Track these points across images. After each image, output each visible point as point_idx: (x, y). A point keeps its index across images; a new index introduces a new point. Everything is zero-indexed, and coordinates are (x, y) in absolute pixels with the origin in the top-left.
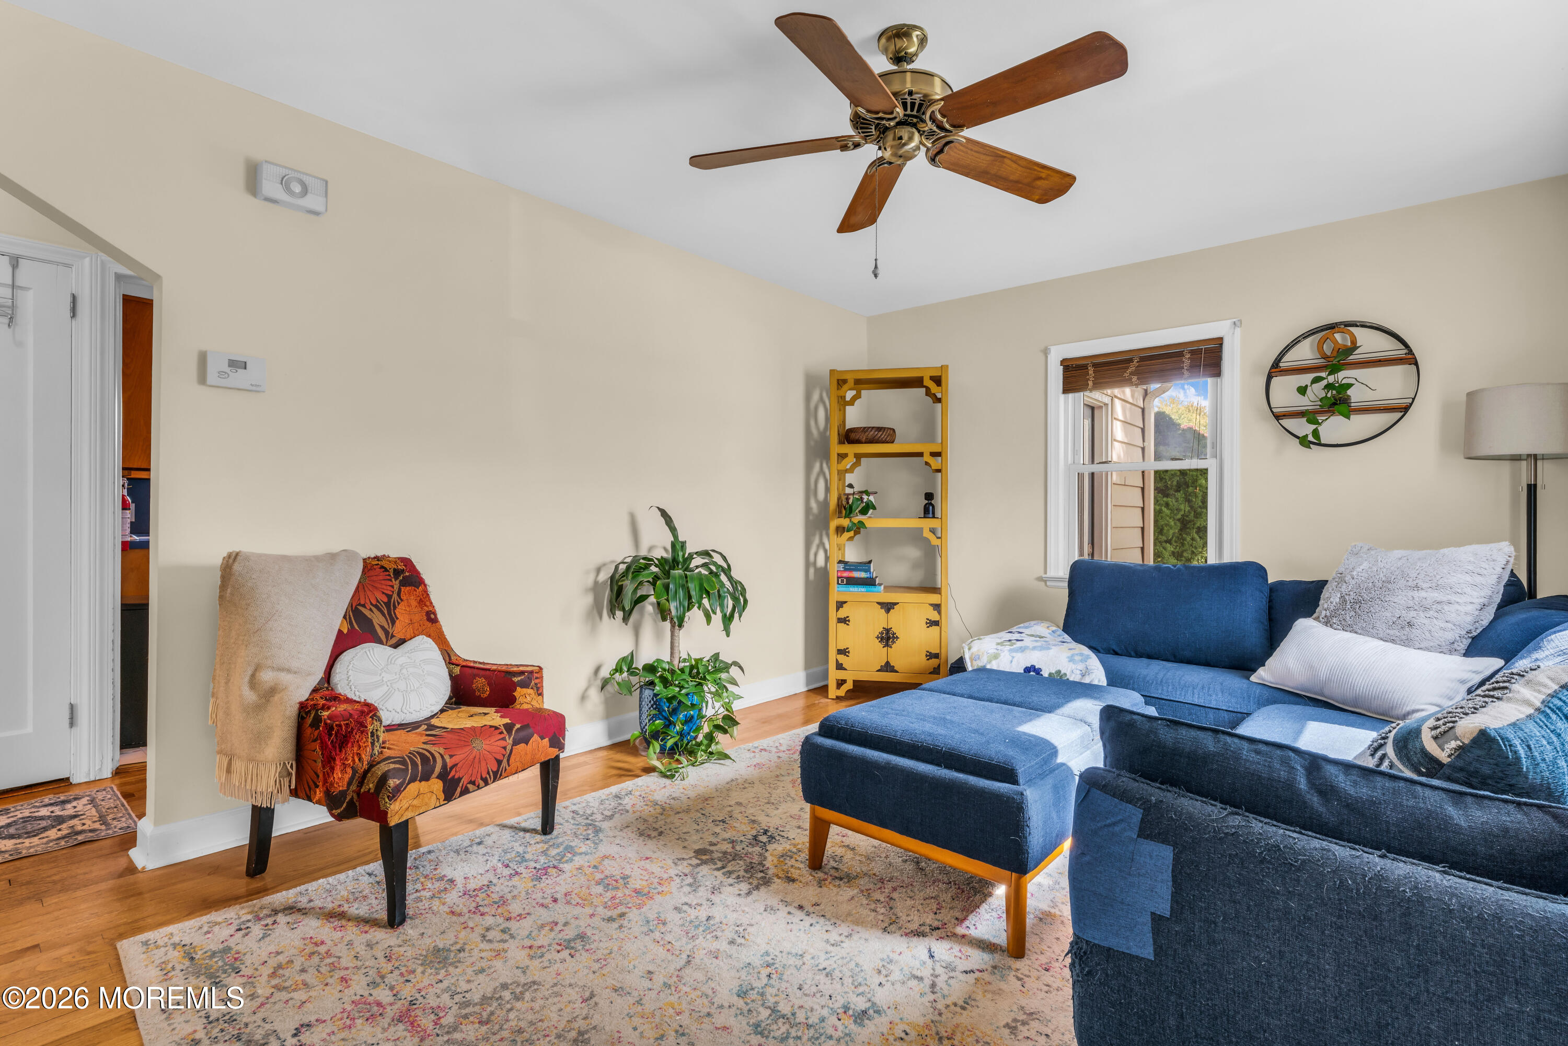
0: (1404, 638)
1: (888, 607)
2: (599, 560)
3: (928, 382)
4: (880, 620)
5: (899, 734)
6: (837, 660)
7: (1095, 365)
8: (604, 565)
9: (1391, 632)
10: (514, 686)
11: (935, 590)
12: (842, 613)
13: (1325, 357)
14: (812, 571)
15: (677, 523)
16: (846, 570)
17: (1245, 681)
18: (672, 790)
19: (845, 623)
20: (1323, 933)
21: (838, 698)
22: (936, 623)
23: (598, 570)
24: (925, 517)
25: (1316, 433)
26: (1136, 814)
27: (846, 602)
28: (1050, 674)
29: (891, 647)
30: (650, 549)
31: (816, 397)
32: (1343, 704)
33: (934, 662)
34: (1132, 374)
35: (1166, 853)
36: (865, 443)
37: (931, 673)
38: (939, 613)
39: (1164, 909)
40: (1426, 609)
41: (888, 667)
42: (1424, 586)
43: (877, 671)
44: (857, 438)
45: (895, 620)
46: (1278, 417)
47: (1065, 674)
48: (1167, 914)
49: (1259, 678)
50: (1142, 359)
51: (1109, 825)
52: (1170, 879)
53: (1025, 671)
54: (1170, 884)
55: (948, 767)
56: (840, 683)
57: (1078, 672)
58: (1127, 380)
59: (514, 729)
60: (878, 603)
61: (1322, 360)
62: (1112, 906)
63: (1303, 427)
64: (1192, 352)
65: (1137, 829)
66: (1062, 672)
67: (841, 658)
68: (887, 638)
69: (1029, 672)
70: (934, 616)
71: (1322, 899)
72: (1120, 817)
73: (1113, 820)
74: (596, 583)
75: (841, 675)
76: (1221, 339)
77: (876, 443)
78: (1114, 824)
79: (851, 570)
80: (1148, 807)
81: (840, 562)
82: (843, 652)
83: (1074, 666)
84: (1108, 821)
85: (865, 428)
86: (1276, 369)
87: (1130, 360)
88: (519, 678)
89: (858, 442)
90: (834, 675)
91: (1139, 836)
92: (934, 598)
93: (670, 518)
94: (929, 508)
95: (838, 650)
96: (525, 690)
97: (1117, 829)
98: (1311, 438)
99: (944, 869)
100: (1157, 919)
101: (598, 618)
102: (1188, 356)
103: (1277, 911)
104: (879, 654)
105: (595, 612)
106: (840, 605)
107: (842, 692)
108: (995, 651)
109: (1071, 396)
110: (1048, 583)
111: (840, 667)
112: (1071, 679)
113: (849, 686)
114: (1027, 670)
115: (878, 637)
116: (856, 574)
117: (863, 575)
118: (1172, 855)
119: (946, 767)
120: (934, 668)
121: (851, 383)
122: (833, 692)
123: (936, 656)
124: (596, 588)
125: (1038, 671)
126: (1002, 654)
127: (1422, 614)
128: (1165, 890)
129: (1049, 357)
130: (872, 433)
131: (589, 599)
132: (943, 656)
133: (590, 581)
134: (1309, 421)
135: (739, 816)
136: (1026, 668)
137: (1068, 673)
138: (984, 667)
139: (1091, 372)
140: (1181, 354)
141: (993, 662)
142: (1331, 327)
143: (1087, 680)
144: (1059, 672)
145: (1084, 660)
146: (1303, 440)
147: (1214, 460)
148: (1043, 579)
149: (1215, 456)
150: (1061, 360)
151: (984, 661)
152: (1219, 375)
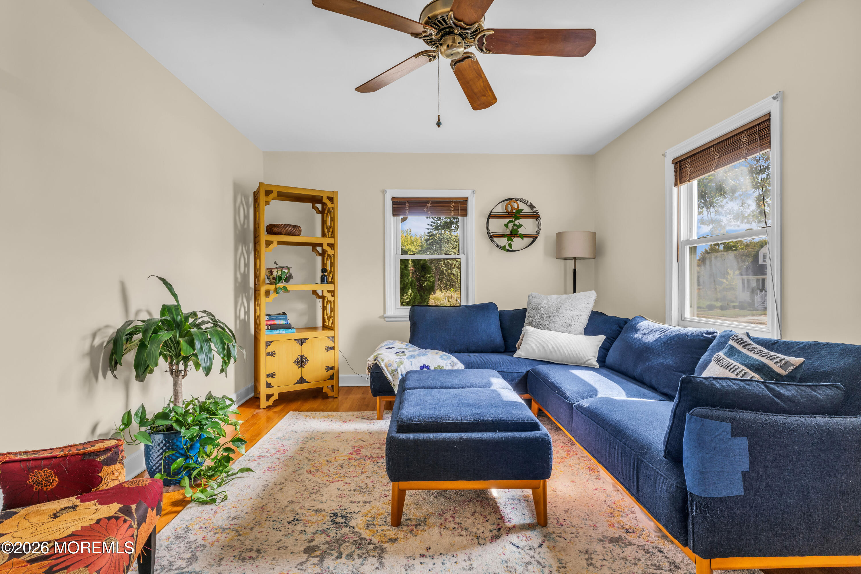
0: (569, 331)
1: (301, 342)
2: (94, 326)
3: (325, 200)
4: (296, 350)
5: (459, 418)
6: (266, 382)
7: (410, 203)
8: (99, 330)
9: (564, 329)
10: (100, 466)
11: (331, 329)
12: (270, 349)
13: (508, 212)
14: (238, 322)
15: (176, 290)
16: (270, 320)
17: (511, 357)
18: (226, 512)
19: (272, 356)
20: (807, 455)
21: (268, 408)
22: (332, 348)
23: (94, 336)
24: (321, 284)
25: (510, 245)
26: (727, 426)
27: (272, 342)
28: (435, 368)
29: (304, 367)
30: (137, 313)
31: (239, 200)
32: (558, 361)
33: (331, 372)
34: (428, 210)
35: (743, 442)
36: (285, 235)
37: (329, 379)
38: (334, 342)
39: (746, 468)
40: (574, 318)
41: (302, 380)
42: (572, 309)
43: (295, 384)
44: (279, 231)
45: (306, 350)
46: (491, 237)
47: (443, 367)
48: (748, 470)
49: (518, 355)
51: (718, 436)
52: (748, 453)
53: (421, 369)
54: (748, 455)
55: (506, 431)
56: (268, 397)
57: (449, 365)
58: (426, 212)
59: (134, 511)
60: (295, 340)
61: (507, 213)
62: (723, 475)
63: (503, 242)
64: (455, 202)
65: (730, 433)
66: (441, 366)
67: (270, 380)
68: (301, 361)
69: (423, 369)
70: (331, 344)
71: (804, 441)
72: (722, 430)
73: (719, 432)
74: (92, 347)
75: (269, 391)
76: (467, 198)
77: (292, 235)
78: (720, 434)
79: (273, 320)
80: (732, 420)
81: (267, 315)
82: (271, 375)
83: (446, 362)
84: (717, 434)
85: (285, 225)
86: (491, 216)
87: (427, 203)
88: (105, 457)
89: (280, 234)
90: (263, 391)
91: (732, 437)
92: (330, 333)
93: (171, 286)
94: (324, 278)
95: (267, 375)
96: (112, 467)
97: (721, 436)
98: (508, 248)
99: (458, 492)
100: (744, 474)
101: (94, 380)
102: (453, 204)
103: (790, 452)
104: (296, 372)
105: (92, 375)
106: (268, 343)
107: (270, 403)
108: (399, 360)
109: (396, 217)
110: (386, 319)
111: (268, 386)
112: (447, 369)
113: (275, 397)
114: (422, 368)
115: (295, 362)
116: (278, 322)
117: (282, 322)
118: (747, 441)
119: (500, 431)
120: (331, 376)
121: (275, 194)
122: (263, 403)
123: (332, 368)
124: (93, 352)
125: (428, 368)
126: (404, 361)
127: (573, 321)
128: (746, 459)
129: (385, 195)
130: (290, 228)
131: (86, 363)
132: (336, 368)
133: (86, 347)
134: (508, 240)
135: (302, 511)
136: (421, 366)
137: (444, 366)
138: (396, 370)
139: (407, 206)
140: (450, 203)
141: (401, 366)
142: (511, 199)
143: (456, 368)
144: (439, 366)
145: (449, 358)
146: (503, 248)
147: (463, 255)
148: (383, 317)
149: (463, 253)
150: (391, 197)
151: (395, 366)
152: (466, 215)
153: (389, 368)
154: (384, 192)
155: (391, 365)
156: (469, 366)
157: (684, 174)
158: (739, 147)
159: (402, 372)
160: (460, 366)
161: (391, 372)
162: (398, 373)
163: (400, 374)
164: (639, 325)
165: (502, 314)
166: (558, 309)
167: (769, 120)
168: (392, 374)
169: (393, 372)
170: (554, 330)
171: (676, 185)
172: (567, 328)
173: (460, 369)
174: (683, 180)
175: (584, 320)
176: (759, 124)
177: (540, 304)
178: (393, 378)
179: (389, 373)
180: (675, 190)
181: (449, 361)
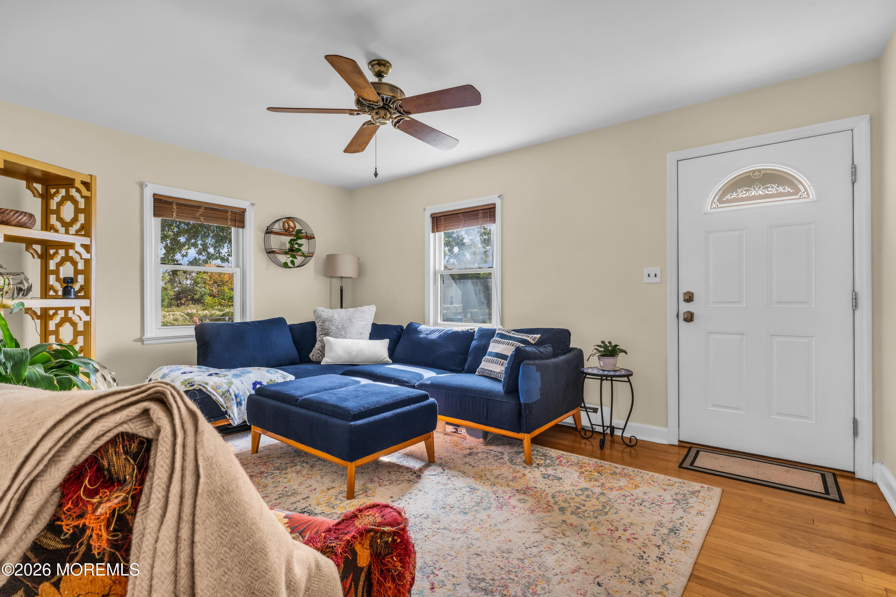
3: (78, 185)
7: (177, 204)
13: (287, 230)
25: (293, 263)
26: (534, 368)
28: (267, 383)
34: (200, 215)
46: (269, 252)
48: (541, 386)
49: (326, 363)
50: (206, 208)
52: (540, 378)
53: (253, 386)
55: (415, 403)
57: (280, 378)
58: (198, 218)
61: (284, 231)
63: (283, 258)
64: (231, 211)
66: (273, 380)
69: (256, 385)
76: (245, 209)
80: (535, 364)
83: (275, 376)
86: (269, 232)
87: (199, 207)
94: (70, 291)
98: (290, 265)
102: (230, 213)
108: (226, 380)
109: (158, 218)
110: (145, 342)
112: (279, 382)
118: (540, 373)
119: (412, 404)
125: (260, 383)
129: (144, 190)
134: (289, 257)
136: (253, 383)
137: (276, 379)
138: (228, 391)
139: (175, 207)
140: (226, 212)
141: (232, 386)
142: (289, 218)
143: (288, 380)
144: (271, 380)
145: (277, 372)
146: (285, 265)
147: (238, 269)
148: (141, 340)
149: (237, 266)
150: (152, 194)
151: (225, 387)
152: (243, 227)
153: (219, 391)
154: (142, 186)
155: (220, 387)
156: (298, 376)
157: (439, 226)
158: (478, 218)
159: (234, 391)
160: (291, 377)
161: (221, 394)
162: (230, 394)
163: (233, 394)
164: (419, 328)
165: (292, 328)
166: (350, 320)
167: (495, 208)
168: (224, 397)
169: (224, 394)
170: (350, 338)
171: (433, 232)
172: (360, 336)
173: (292, 379)
174: (438, 229)
175: (368, 330)
176: (489, 208)
177: (332, 317)
178: (224, 400)
179: (219, 395)
180: (432, 235)
181: (279, 375)
